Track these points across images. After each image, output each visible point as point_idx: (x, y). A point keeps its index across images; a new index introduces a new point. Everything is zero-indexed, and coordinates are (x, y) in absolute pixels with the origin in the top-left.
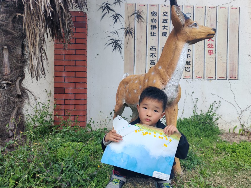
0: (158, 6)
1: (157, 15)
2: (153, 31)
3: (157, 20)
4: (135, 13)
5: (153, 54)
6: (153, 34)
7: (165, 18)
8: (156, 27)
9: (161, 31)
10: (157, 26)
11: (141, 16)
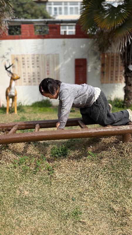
0: (24, 55)
3: (25, 61)
7: (28, 60)
8: (24, 64)
9: (27, 66)
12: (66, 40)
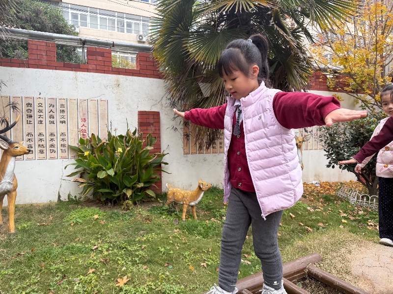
0: (33, 98)
1: (33, 106)
2: (29, 119)
3: (33, 110)
4: (10, 104)
5: (29, 139)
6: (29, 123)
7: (41, 108)
8: (31, 116)
9: (37, 120)
10: (33, 115)
11: (16, 107)
12: (122, 78)
